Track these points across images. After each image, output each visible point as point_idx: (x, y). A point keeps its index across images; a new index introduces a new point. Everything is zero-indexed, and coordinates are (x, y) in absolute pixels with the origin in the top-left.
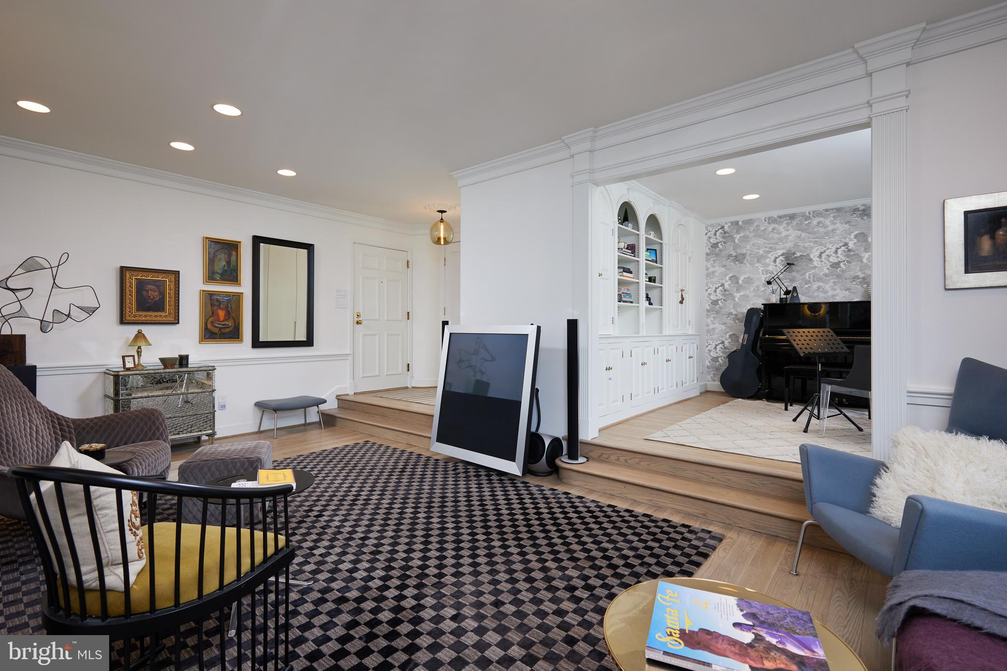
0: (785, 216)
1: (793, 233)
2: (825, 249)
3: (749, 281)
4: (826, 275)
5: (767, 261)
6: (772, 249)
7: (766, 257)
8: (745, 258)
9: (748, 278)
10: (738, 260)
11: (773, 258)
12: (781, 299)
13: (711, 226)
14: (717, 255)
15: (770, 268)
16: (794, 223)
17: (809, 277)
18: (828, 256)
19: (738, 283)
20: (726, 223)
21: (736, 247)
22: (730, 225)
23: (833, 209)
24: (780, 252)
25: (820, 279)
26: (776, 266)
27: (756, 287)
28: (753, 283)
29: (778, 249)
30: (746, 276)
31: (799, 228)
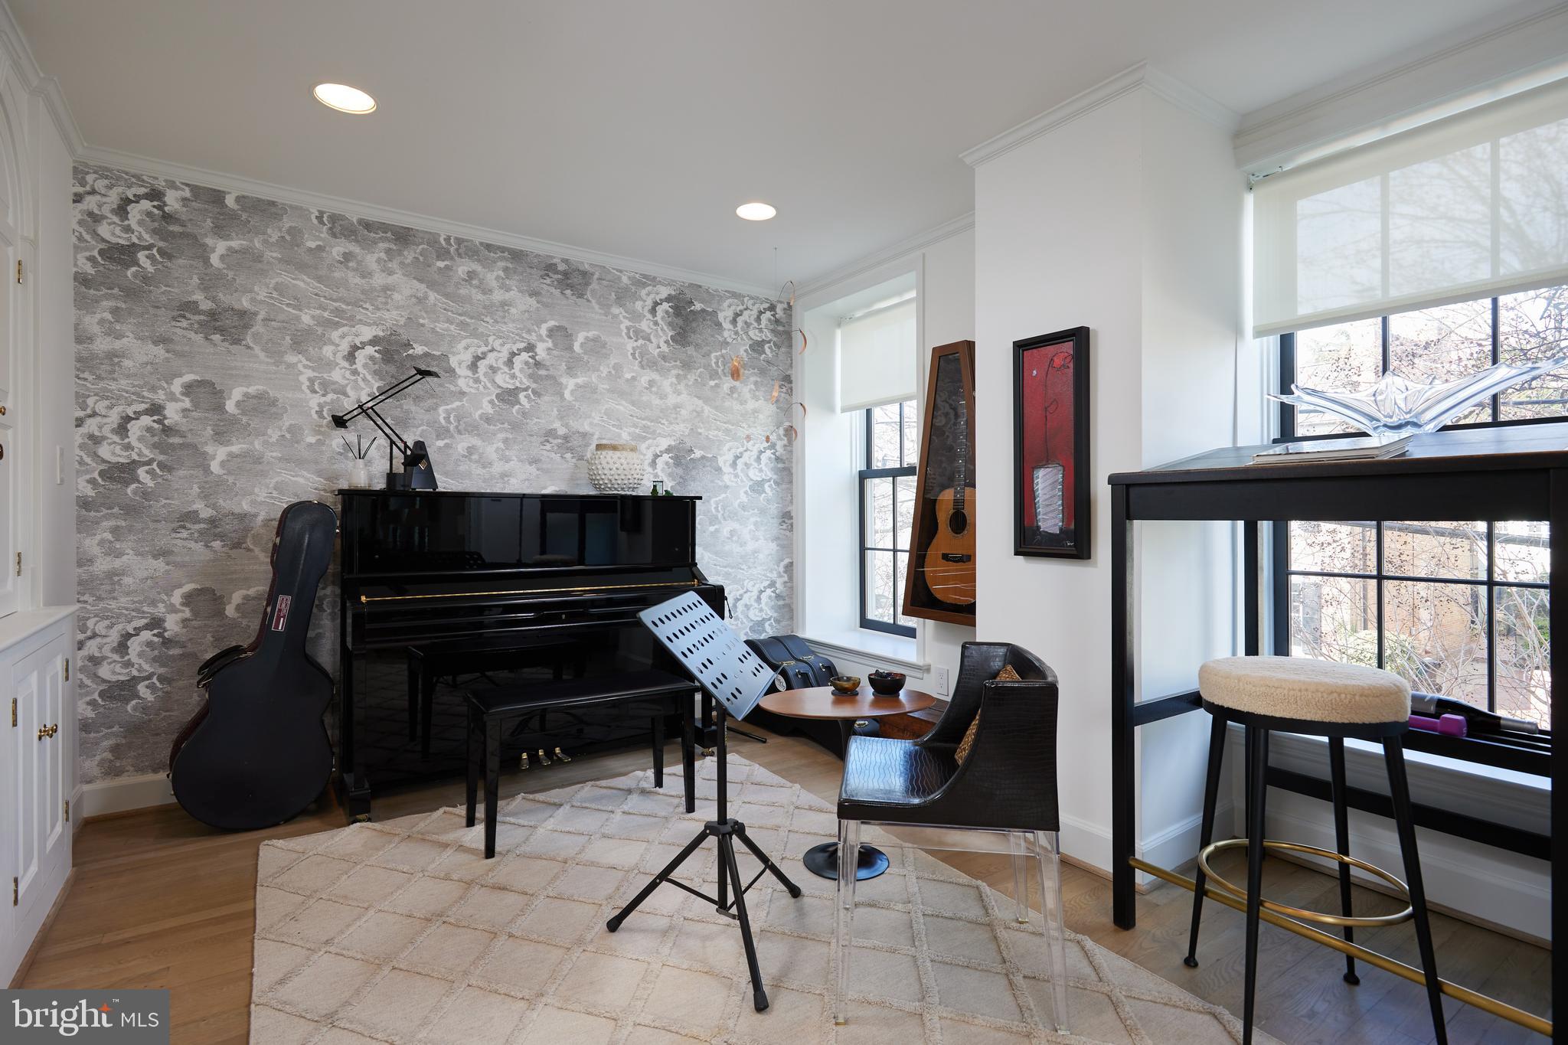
0: (384, 227)
1: (406, 287)
2: (484, 349)
3: (262, 406)
4: (488, 419)
5: (328, 351)
6: (341, 319)
7: (323, 340)
8: (247, 327)
9: (259, 397)
10: (221, 330)
11: (345, 347)
12: (391, 477)
13: (103, 172)
14: (131, 293)
15: (337, 376)
16: (409, 255)
17: (447, 419)
18: (493, 369)
19: (220, 408)
20: (172, 185)
21: (211, 282)
22: (187, 193)
23: (503, 249)
24: (367, 333)
25: (473, 429)
26: (355, 372)
27: (289, 430)
28: (278, 416)
29: (361, 322)
30: (252, 390)
31: (419, 271)
